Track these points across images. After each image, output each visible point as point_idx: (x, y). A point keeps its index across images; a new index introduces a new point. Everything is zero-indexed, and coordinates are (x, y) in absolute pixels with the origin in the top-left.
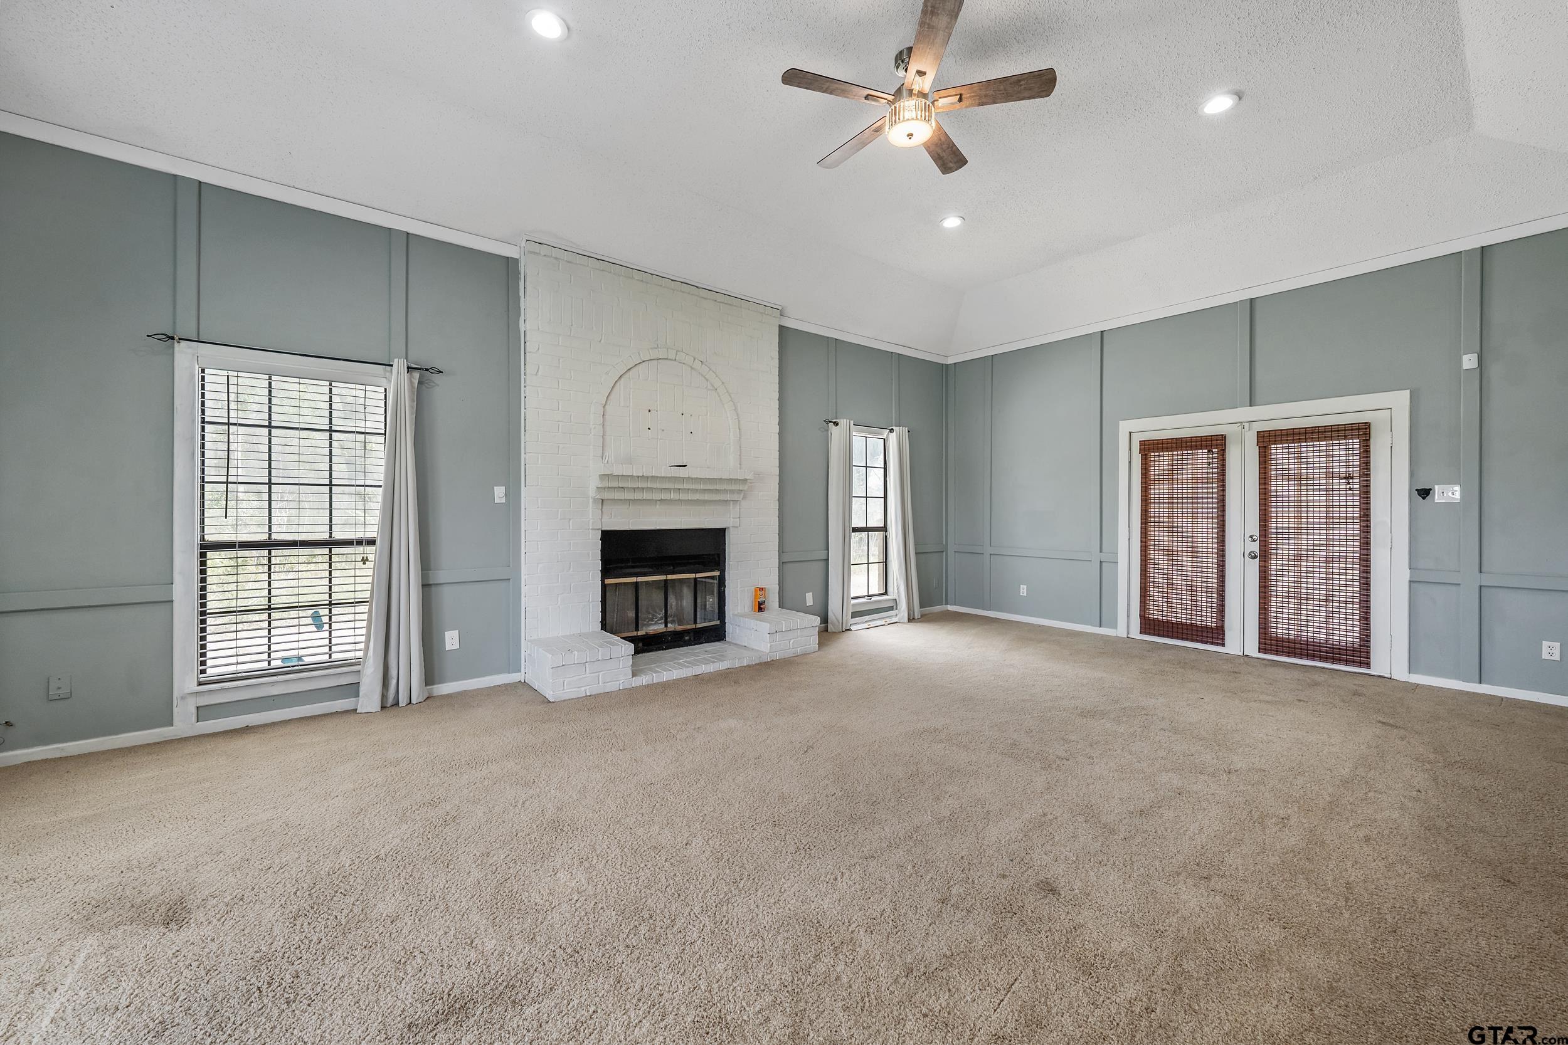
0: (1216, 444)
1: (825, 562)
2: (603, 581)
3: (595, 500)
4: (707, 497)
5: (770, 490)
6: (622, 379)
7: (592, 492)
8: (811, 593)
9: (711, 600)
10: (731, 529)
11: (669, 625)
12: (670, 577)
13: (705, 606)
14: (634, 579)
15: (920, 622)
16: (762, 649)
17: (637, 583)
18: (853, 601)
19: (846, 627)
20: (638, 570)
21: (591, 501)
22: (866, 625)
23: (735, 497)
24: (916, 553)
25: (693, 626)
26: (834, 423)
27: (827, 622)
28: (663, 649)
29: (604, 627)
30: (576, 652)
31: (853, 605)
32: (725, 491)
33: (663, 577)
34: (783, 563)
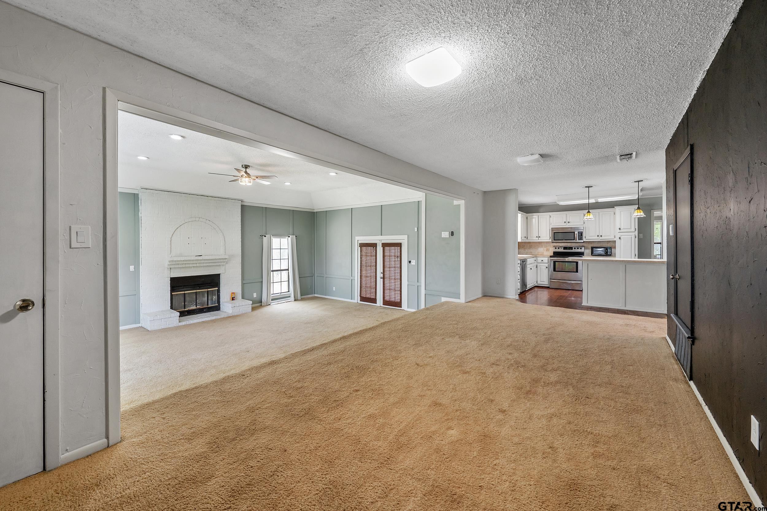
0: (374, 245)
1: (261, 283)
2: (171, 294)
3: (168, 268)
4: (211, 264)
5: (238, 260)
6: (178, 229)
7: (166, 266)
8: (256, 293)
9: (215, 297)
10: (222, 274)
11: (197, 306)
12: (198, 291)
13: (212, 299)
14: (184, 292)
15: (301, 301)
16: (230, 312)
17: (184, 293)
18: (272, 295)
19: (269, 303)
20: (185, 289)
21: (166, 268)
22: (277, 303)
23: (223, 264)
24: (299, 278)
25: (207, 306)
26: (264, 236)
27: (262, 303)
28: (195, 314)
29: (172, 308)
30: (158, 316)
31: (272, 297)
32: (218, 262)
33: (195, 291)
34: (244, 284)
